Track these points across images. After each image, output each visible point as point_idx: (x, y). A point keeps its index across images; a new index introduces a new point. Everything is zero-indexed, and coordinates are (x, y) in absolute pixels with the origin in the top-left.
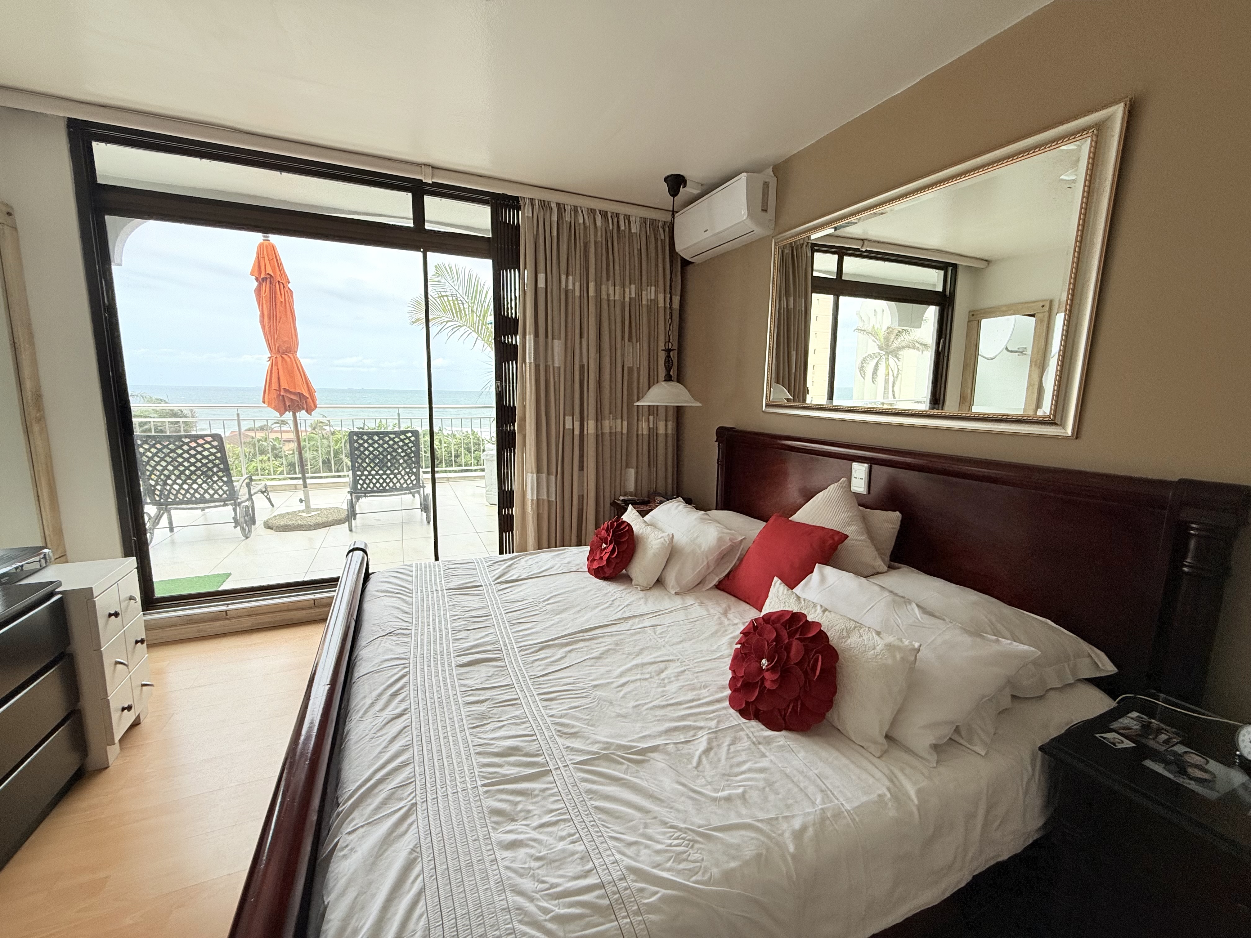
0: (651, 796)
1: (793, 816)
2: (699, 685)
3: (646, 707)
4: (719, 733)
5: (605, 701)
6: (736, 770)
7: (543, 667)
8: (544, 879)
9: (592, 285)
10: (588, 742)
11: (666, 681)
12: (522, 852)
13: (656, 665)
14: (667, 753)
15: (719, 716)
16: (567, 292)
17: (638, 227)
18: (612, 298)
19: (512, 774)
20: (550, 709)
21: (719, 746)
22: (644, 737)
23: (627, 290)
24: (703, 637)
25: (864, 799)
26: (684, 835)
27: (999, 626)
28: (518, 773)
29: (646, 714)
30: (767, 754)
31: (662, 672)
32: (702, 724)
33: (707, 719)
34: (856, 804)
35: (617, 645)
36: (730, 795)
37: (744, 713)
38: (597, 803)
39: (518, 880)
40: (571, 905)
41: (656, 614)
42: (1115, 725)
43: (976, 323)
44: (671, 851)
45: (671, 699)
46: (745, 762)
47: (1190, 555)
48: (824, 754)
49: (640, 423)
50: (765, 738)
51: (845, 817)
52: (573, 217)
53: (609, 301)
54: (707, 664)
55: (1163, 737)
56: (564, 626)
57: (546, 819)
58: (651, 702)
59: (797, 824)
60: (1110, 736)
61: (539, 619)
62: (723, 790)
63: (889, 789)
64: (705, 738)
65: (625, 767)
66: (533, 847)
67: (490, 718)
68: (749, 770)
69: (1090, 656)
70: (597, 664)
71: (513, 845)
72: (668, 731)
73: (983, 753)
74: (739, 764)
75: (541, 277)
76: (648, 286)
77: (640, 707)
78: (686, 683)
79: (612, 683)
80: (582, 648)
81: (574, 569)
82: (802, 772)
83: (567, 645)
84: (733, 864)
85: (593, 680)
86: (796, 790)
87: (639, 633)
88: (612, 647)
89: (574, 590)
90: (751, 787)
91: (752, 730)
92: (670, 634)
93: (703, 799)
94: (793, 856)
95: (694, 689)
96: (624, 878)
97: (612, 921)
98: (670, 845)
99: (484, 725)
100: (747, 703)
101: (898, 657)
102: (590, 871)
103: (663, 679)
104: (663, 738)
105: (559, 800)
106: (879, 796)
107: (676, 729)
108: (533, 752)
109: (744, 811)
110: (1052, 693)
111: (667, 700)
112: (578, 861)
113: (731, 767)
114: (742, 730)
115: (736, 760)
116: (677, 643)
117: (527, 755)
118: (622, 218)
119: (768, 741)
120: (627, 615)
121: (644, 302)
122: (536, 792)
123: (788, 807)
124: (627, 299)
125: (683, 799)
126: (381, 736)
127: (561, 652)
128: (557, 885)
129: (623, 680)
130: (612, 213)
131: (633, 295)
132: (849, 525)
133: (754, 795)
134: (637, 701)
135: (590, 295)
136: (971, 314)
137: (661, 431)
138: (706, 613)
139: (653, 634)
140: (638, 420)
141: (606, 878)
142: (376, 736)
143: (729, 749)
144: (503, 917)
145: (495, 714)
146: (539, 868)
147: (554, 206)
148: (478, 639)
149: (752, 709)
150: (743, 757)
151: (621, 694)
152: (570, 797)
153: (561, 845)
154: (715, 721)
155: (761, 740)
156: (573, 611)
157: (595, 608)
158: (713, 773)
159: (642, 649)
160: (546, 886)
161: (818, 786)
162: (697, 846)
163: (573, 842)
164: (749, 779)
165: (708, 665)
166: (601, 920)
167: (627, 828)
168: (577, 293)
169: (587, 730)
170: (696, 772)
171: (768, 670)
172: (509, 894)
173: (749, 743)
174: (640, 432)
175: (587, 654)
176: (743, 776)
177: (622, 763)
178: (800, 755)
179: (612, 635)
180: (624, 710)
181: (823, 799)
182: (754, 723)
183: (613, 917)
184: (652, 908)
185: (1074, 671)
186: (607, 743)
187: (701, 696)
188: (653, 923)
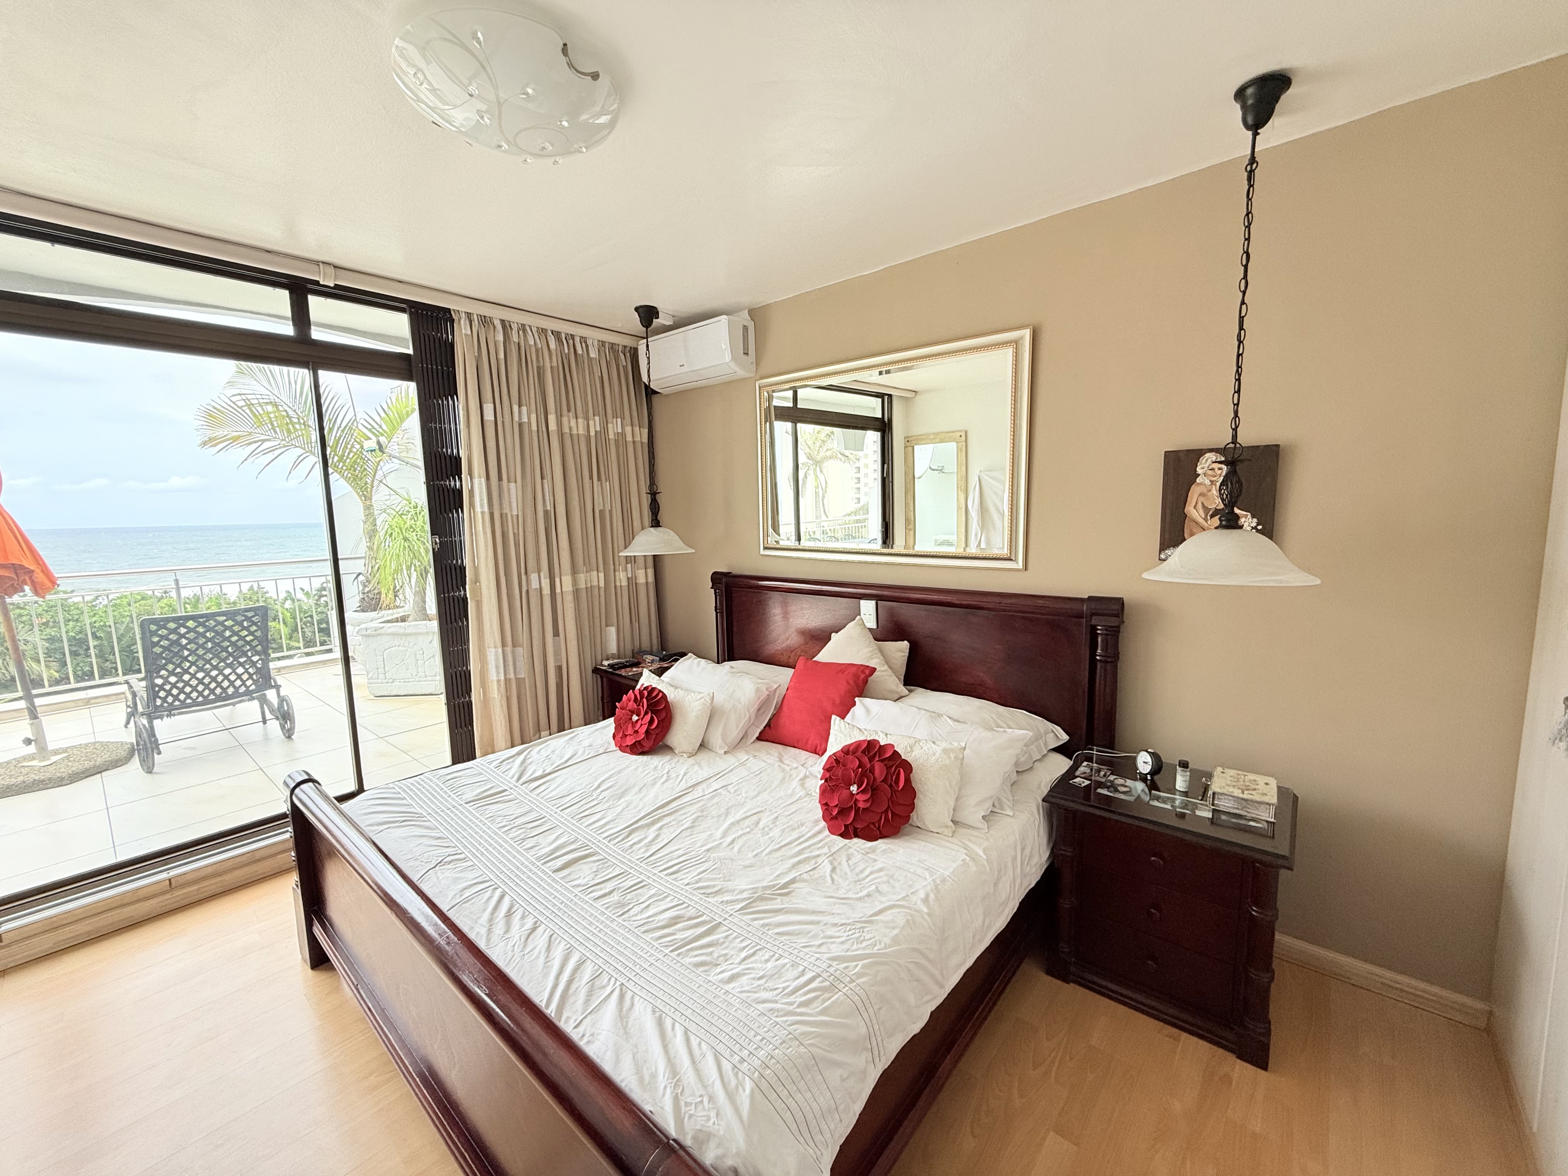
0: (813, 912)
1: (917, 891)
2: (796, 825)
3: (764, 853)
4: (835, 855)
5: (727, 859)
6: (862, 876)
7: (644, 849)
8: (775, 987)
9: (552, 418)
10: (736, 892)
11: (767, 829)
12: (744, 980)
13: (749, 819)
14: (804, 881)
15: (827, 843)
16: (521, 425)
17: (597, 350)
18: (575, 432)
19: (689, 936)
20: (681, 880)
21: (839, 864)
22: (778, 876)
23: (591, 423)
24: (774, 785)
25: (955, 865)
26: (853, 927)
27: (999, 721)
28: (692, 935)
29: (768, 858)
30: (877, 858)
31: (758, 823)
32: (817, 853)
33: (818, 848)
34: (951, 870)
35: (702, 811)
36: (868, 892)
37: (845, 835)
38: (776, 931)
39: (757, 995)
40: (805, 994)
41: (719, 775)
42: (1078, 773)
43: (911, 448)
44: (851, 939)
45: (781, 841)
46: (864, 869)
47: (1099, 648)
48: (915, 846)
49: (617, 573)
50: (870, 848)
51: (949, 881)
52: (522, 337)
53: (571, 435)
54: (792, 806)
55: (1102, 773)
56: (635, 808)
57: (744, 954)
58: (766, 849)
59: (922, 894)
60: (1077, 780)
61: (605, 807)
62: (861, 891)
63: (966, 854)
64: (826, 861)
65: (779, 900)
66: (750, 973)
67: (629, 904)
68: (871, 873)
69: (1053, 731)
70: (695, 832)
71: (732, 978)
72: (794, 866)
73: (1011, 814)
74: (862, 871)
75: (488, 408)
76: (613, 417)
77: (759, 855)
78: (785, 826)
79: (721, 843)
80: (670, 822)
81: (601, 751)
82: (908, 862)
83: (653, 823)
84: (896, 932)
85: (702, 846)
86: (909, 875)
87: (715, 796)
88: (699, 814)
89: (619, 772)
90: (879, 883)
91: (858, 845)
92: (744, 790)
93: (851, 902)
94: (929, 914)
95: (794, 829)
96: (830, 966)
97: (837, 993)
98: (848, 936)
99: (628, 911)
100: (846, 826)
101: (952, 756)
102: (804, 970)
103: (763, 829)
104: (793, 872)
105: (744, 939)
106: (963, 860)
107: (799, 862)
108: (693, 915)
109: (884, 899)
110: (1036, 763)
111: (778, 844)
112: (791, 968)
113: (857, 875)
114: (850, 847)
115: (857, 870)
116: (755, 797)
117: (690, 919)
118: (577, 339)
119: (873, 850)
120: (690, 783)
121: (611, 436)
122: (721, 941)
123: (910, 886)
124: (592, 433)
125: (837, 906)
126: (532, 950)
127: (652, 832)
128: (788, 987)
129: (729, 839)
130: (567, 334)
131: (598, 429)
132: (872, 659)
133: (884, 888)
134: (753, 851)
135: (550, 429)
136: (906, 440)
137: (641, 580)
138: (764, 764)
139: (728, 794)
140: (615, 571)
141: (819, 970)
142: (526, 953)
143: (849, 864)
144: (762, 1020)
145: (632, 899)
146: (765, 983)
147: (497, 323)
148: (553, 842)
149: (851, 830)
150: (862, 866)
151: (736, 849)
152: (751, 934)
153: (770, 965)
154: (826, 847)
155: (867, 850)
156: (634, 791)
157: (654, 784)
158: (847, 883)
159: (728, 809)
160: (780, 990)
161: (923, 867)
162: (866, 930)
163: (777, 960)
164: (875, 879)
165: (793, 808)
166: (830, 995)
167: (809, 938)
168: (534, 427)
169: (730, 885)
170: (835, 887)
171: (858, 794)
172: (756, 1006)
173: (860, 855)
174: (618, 584)
175: (679, 827)
176: (869, 878)
177: (775, 899)
178: (900, 852)
179: (691, 804)
180: (747, 861)
181: (930, 874)
182: (855, 840)
183: (837, 990)
184: (859, 975)
185: (1046, 744)
186: (753, 889)
187: (804, 833)
188: (864, 983)
